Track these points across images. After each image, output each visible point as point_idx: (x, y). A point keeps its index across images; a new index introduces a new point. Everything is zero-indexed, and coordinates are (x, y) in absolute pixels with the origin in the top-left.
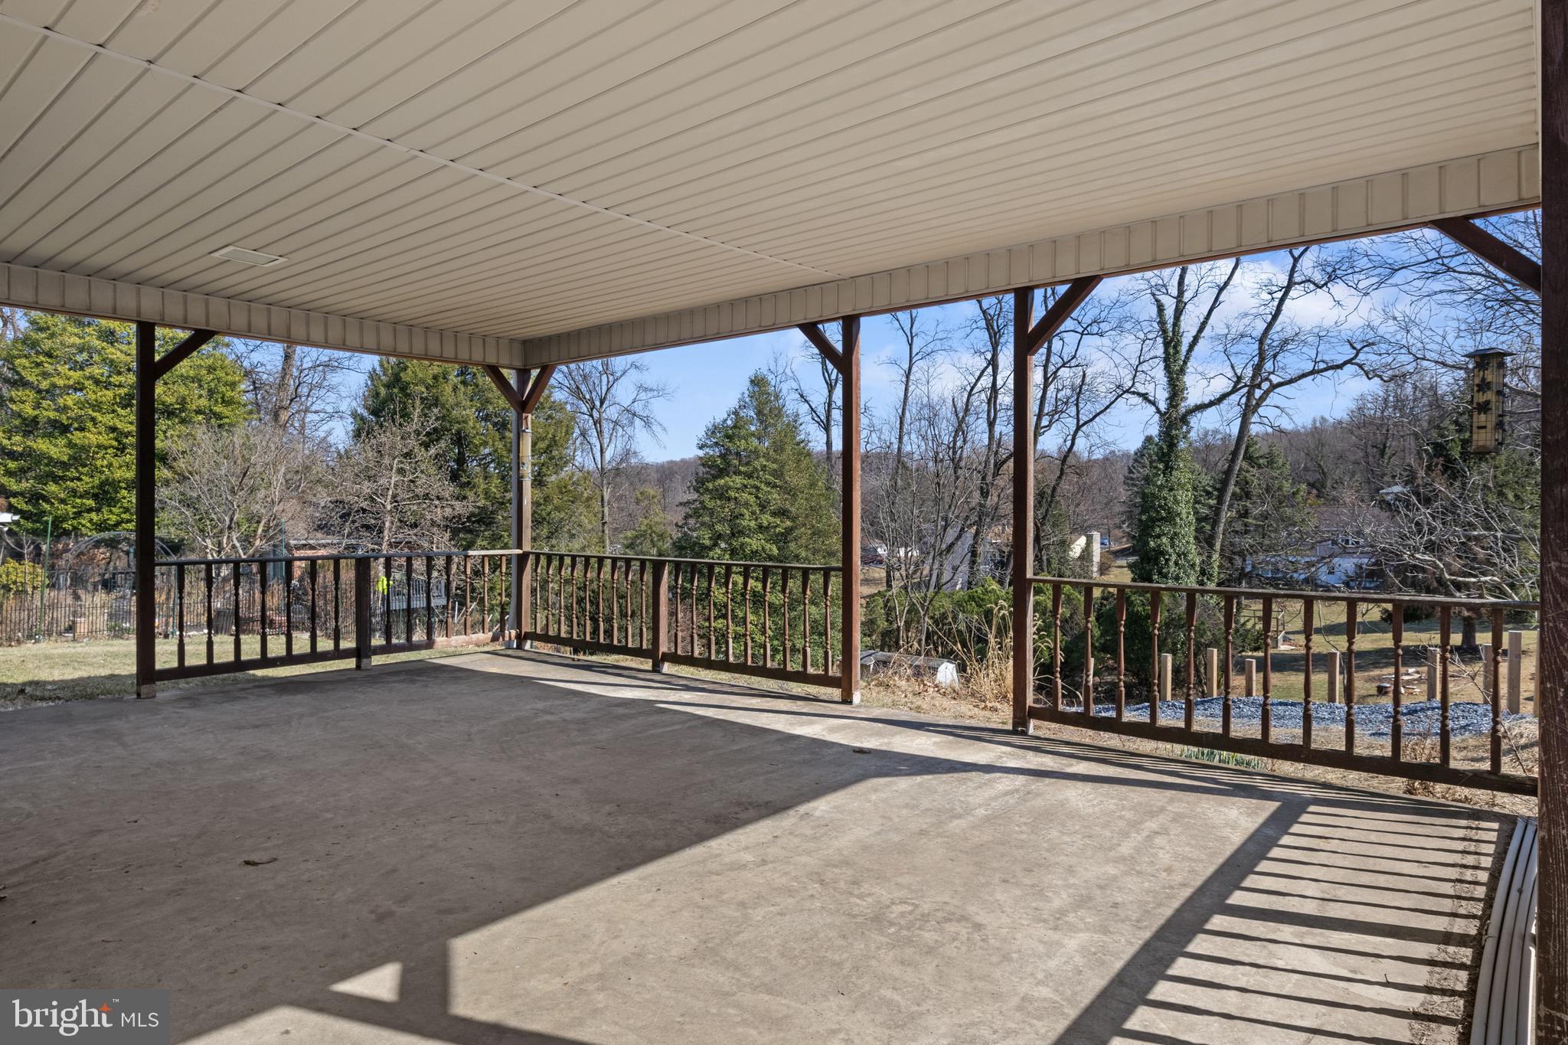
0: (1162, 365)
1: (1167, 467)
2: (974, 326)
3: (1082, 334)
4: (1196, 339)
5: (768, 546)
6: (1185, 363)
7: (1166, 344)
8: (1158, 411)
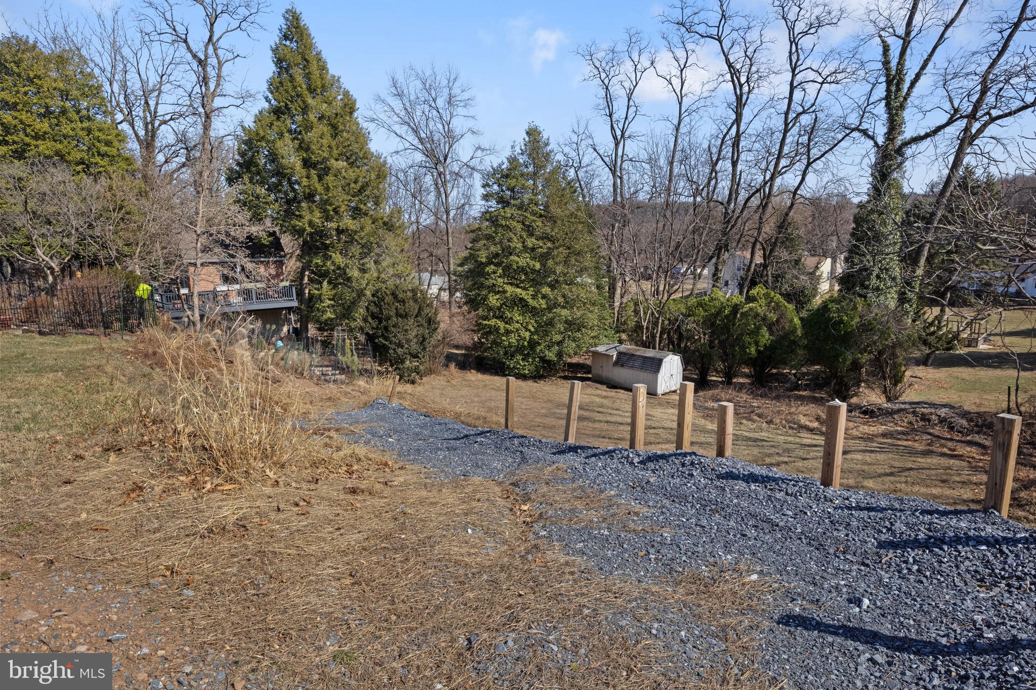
2: (721, 79)
3: (822, 83)
4: (918, 76)
5: (532, 263)
6: (905, 99)
7: (889, 83)
8: (876, 144)
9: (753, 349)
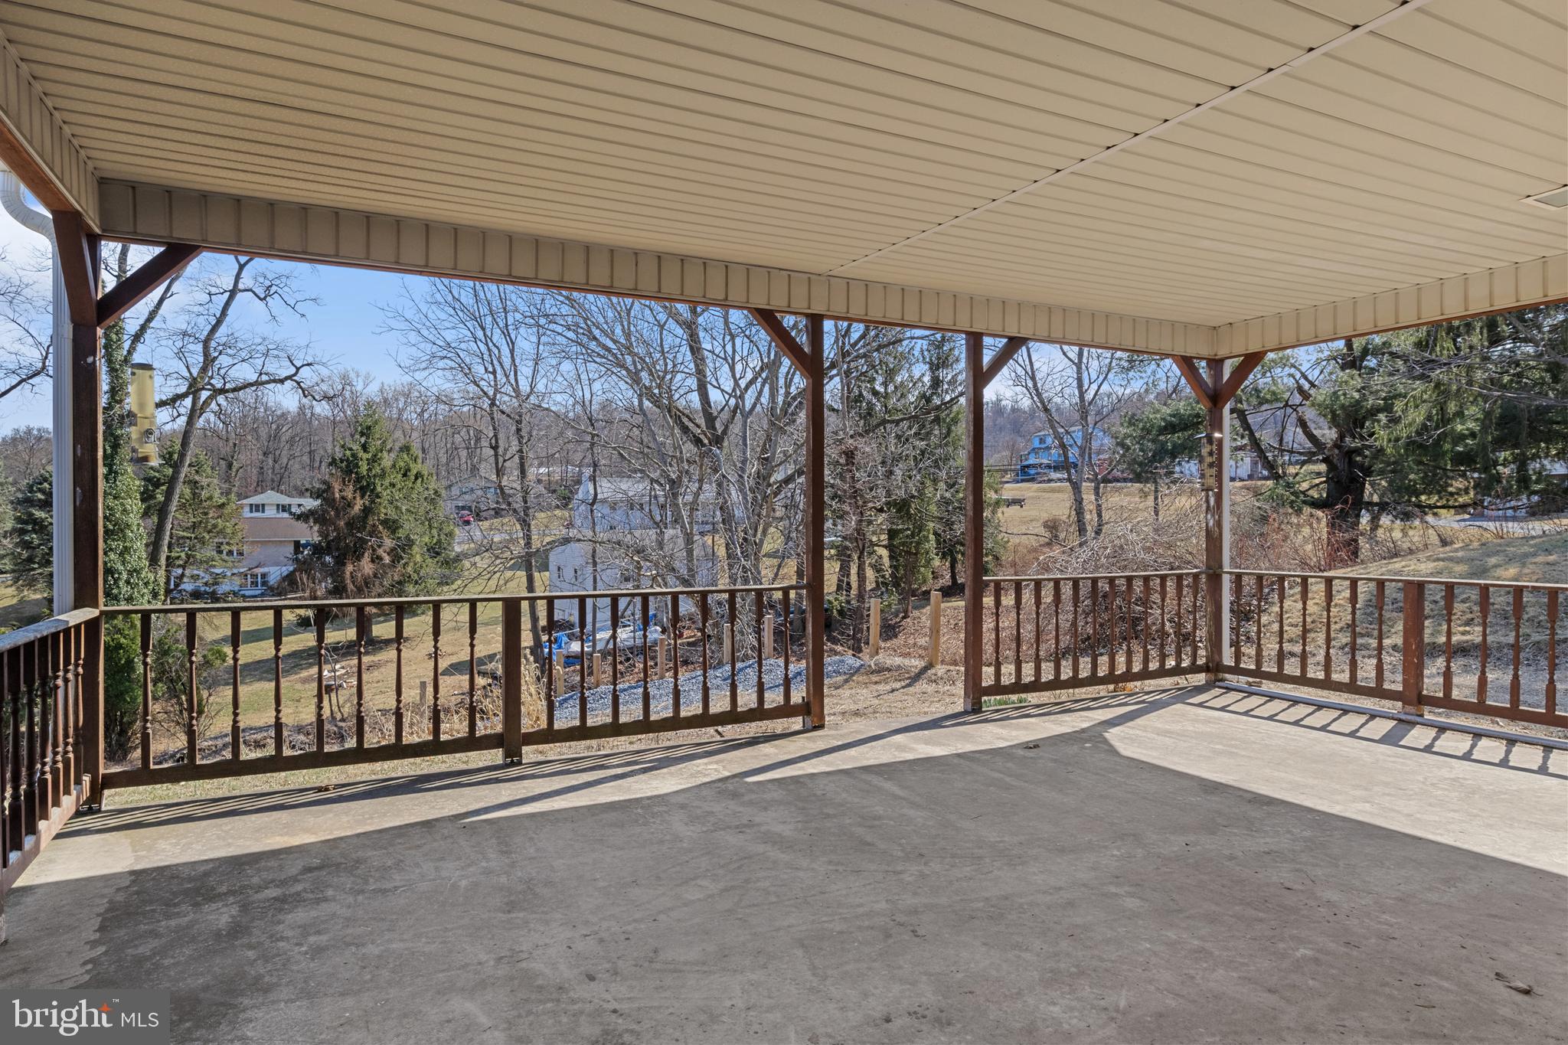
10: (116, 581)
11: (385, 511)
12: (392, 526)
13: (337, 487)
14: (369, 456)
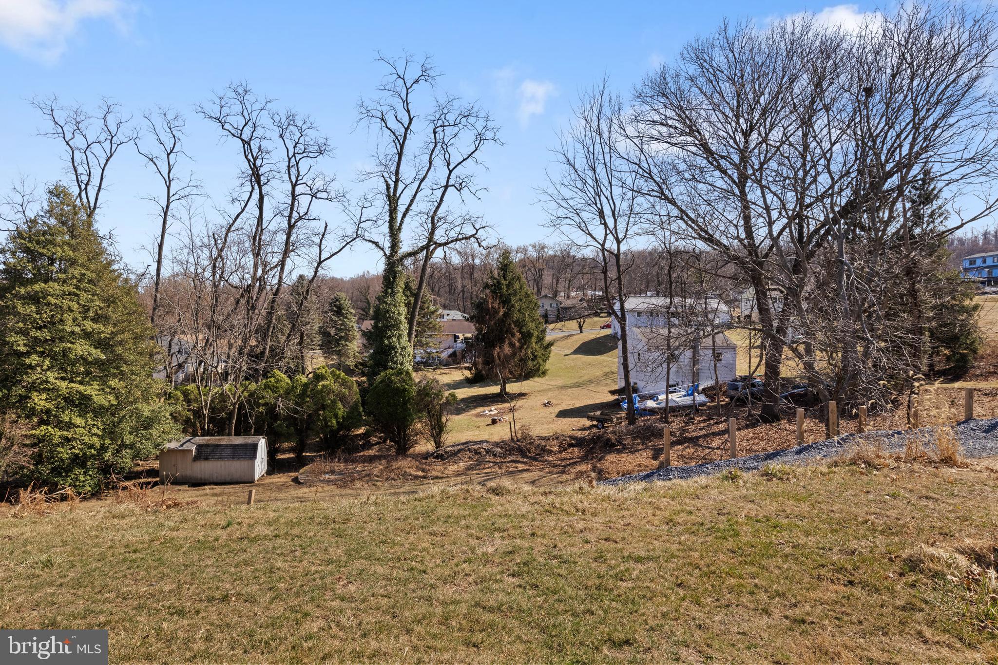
0: (387, 224)
1: (392, 292)
4: (407, 210)
6: (400, 226)
7: (391, 211)
8: (385, 255)
9: (334, 422)
10: (396, 352)
11: (516, 316)
12: (520, 324)
13: (490, 301)
14: (507, 282)
